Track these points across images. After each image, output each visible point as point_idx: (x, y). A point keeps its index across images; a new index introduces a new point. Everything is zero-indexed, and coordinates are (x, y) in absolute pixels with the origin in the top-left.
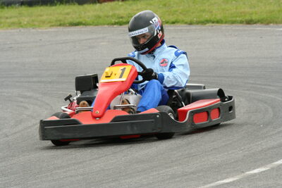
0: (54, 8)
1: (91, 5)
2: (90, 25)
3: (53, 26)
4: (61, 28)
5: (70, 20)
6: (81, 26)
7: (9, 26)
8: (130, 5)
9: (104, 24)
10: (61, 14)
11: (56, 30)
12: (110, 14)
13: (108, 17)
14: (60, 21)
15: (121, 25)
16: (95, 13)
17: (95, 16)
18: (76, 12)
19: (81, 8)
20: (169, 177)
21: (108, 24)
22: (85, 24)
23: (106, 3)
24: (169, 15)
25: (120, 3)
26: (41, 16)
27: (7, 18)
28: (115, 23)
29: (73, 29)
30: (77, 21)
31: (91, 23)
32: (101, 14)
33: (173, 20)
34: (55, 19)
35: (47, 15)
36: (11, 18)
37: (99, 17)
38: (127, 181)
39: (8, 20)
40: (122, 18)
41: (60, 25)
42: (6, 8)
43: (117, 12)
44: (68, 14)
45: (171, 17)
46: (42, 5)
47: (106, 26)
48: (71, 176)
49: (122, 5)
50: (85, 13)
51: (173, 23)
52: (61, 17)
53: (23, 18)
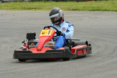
0: (66, 3)
1: (82, 2)
2: (81, 10)
3: (66, 10)
4: (69, 11)
5: (73, 8)
6: (77, 11)
7: (48, 10)
8: (98, 3)
9: (87, 10)
10: (69, 5)
11: (67, 12)
12: (90, 6)
13: (88, 7)
14: (69, 8)
15: (94, 11)
16: (83, 6)
17: (83, 7)
18: (75, 5)
19: (77, 3)
20: (111, 75)
21: (89, 10)
22: (79, 10)
23: (88, 2)
24: (114, 7)
25: (94, 2)
26: (61, 6)
27: (47, 6)
28: (92, 10)
29: (74, 12)
30: (76, 8)
31: (81, 9)
32: (86, 6)
33: (116, 10)
34: (67, 7)
35: (63, 5)
36: (49, 6)
37: (85, 7)
38: (94, 76)
39: (47, 7)
40: (94, 8)
41: (69, 10)
42: (47, 2)
43: (93, 5)
44: (72, 5)
45: (115, 8)
46: (62, 1)
47: (88, 11)
48: (71, 73)
49: (95, 3)
50: (79, 5)
51: (116, 11)
52: (69, 7)
53: (54, 6)
